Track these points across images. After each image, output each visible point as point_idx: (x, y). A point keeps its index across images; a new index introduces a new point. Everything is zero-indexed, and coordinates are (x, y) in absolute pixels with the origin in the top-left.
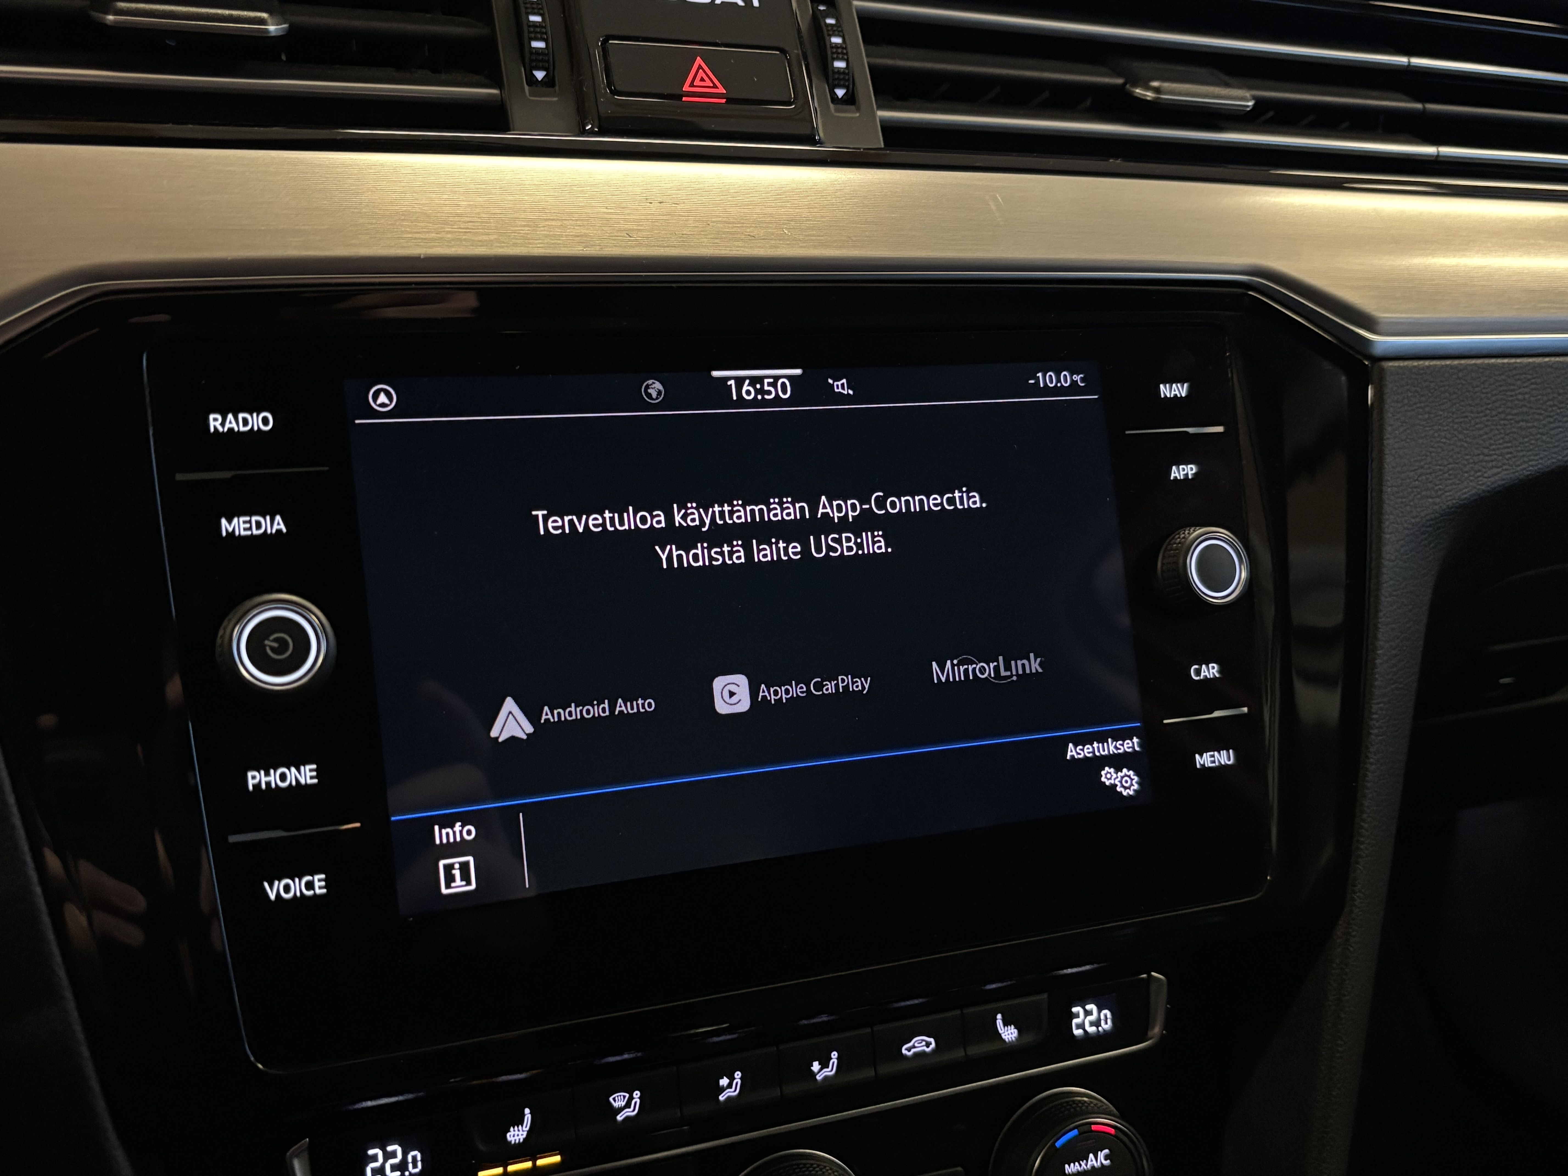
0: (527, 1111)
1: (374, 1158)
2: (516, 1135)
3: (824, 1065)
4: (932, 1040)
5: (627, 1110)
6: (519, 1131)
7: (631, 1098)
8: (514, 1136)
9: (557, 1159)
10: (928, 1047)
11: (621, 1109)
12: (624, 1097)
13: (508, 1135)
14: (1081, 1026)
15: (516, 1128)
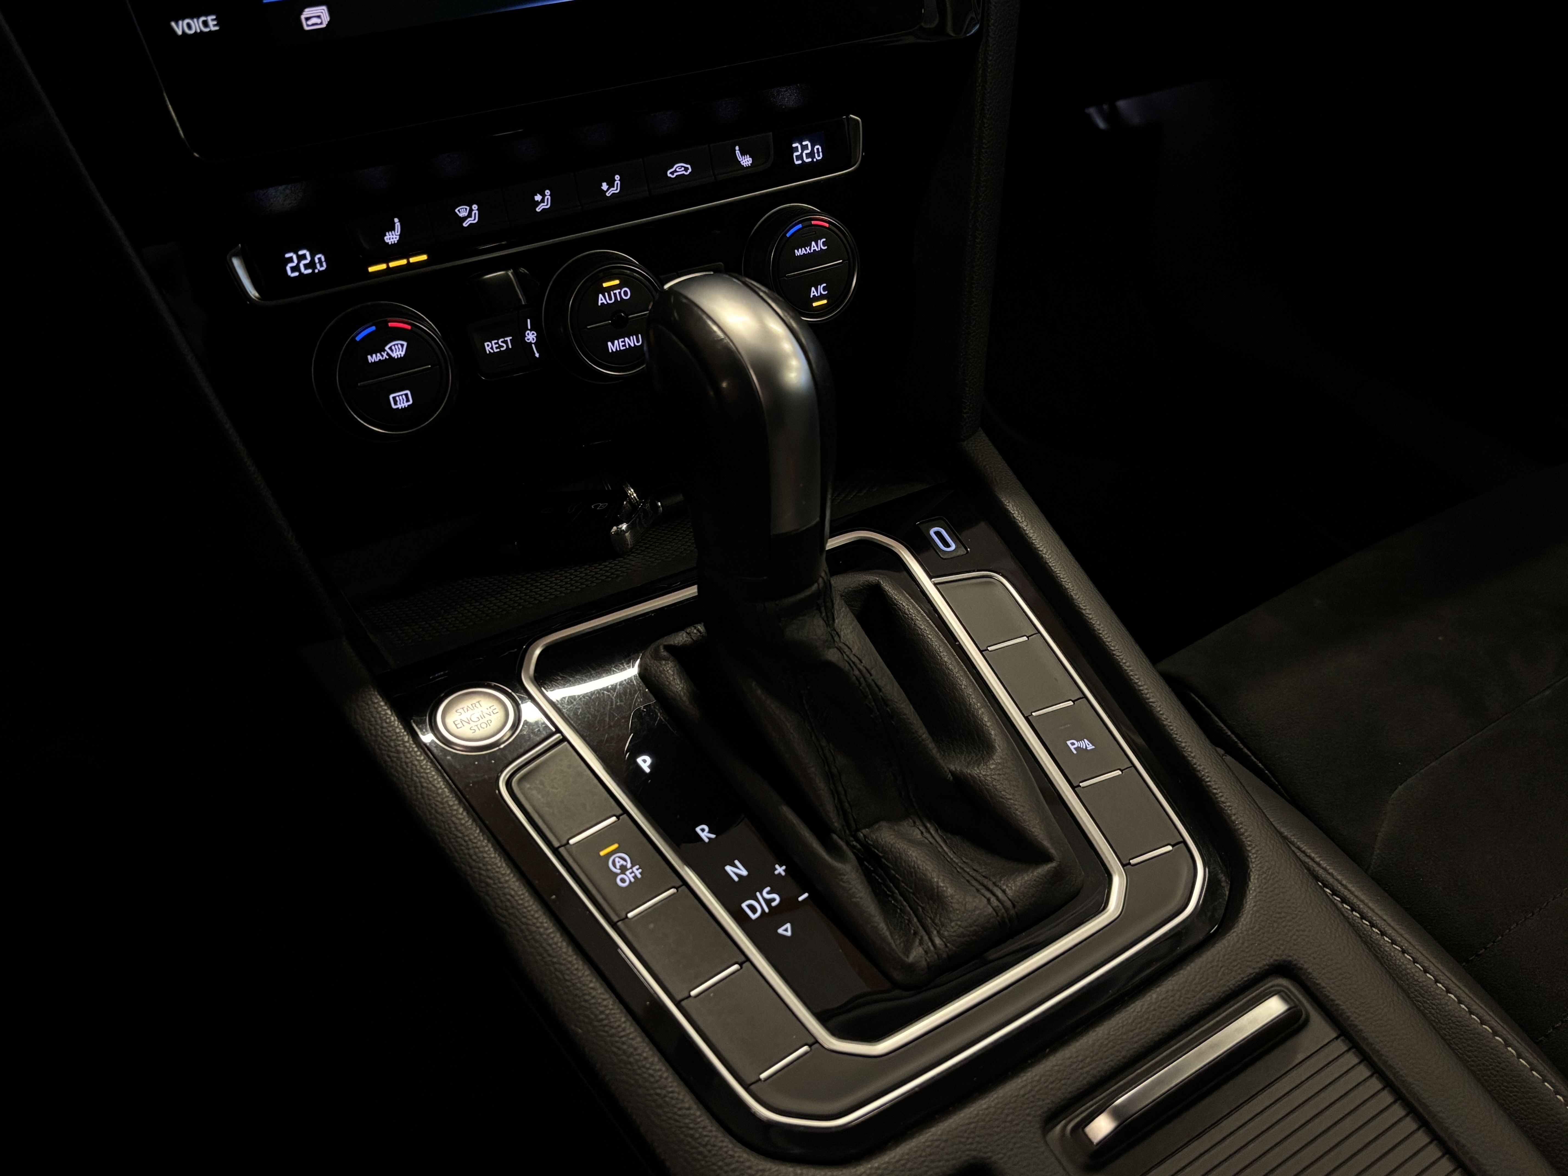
0: (396, 220)
1: (291, 260)
2: (392, 238)
3: (611, 185)
4: (689, 166)
5: (469, 219)
6: (393, 235)
7: (471, 210)
8: (390, 239)
9: (424, 257)
10: (686, 171)
11: (465, 218)
12: (466, 209)
13: (385, 238)
14: (800, 157)
15: (390, 233)
